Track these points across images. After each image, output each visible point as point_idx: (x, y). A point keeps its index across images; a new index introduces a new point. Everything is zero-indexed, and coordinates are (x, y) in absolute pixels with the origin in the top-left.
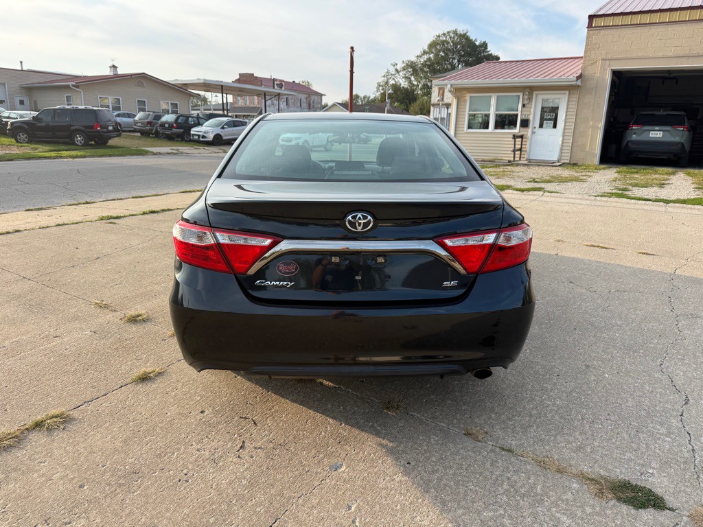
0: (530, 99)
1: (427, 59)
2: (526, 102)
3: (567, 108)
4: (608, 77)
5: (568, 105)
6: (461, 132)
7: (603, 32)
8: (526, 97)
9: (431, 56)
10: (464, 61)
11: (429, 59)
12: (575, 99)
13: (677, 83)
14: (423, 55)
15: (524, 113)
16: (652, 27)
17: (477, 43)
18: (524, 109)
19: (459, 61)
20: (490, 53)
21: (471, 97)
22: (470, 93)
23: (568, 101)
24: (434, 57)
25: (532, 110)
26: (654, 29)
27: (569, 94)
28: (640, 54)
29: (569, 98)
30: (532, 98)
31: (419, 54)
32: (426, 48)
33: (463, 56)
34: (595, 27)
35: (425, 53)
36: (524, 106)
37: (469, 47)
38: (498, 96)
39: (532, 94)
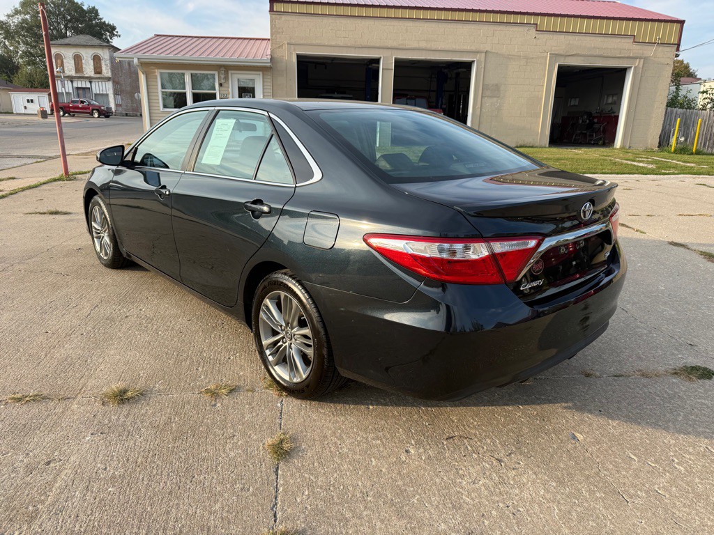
0: (226, 78)
1: (23, 20)
2: (222, 81)
3: (264, 89)
4: (295, 60)
5: (263, 86)
6: (157, 111)
7: (284, 18)
8: (222, 76)
9: (28, 17)
10: (73, 28)
11: (24, 21)
12: (269, 79)
13: (326, 68)
14: (16, 14)
15: (222, 92)
16: (324, 18)
17: (85, 8)
18: (222, 88)
19: (66, 27)
20: (103, 21)
21: (161, 74)
22: (158, 68)
23: (263, 82)
24: (31, 18)
25: (230, 90)
26: (326, 20)
27: (263, 75)
28: (318, 42)
29: (263, 79)
30: (228, 77)
31: (10, 12)
32: (18, 6)
33: (70, 21)
34: (276, 12)
35: (17, 12)
36: (221, 85)
37: (76, 11)
38: (192, 74)
39: (228, 73)
